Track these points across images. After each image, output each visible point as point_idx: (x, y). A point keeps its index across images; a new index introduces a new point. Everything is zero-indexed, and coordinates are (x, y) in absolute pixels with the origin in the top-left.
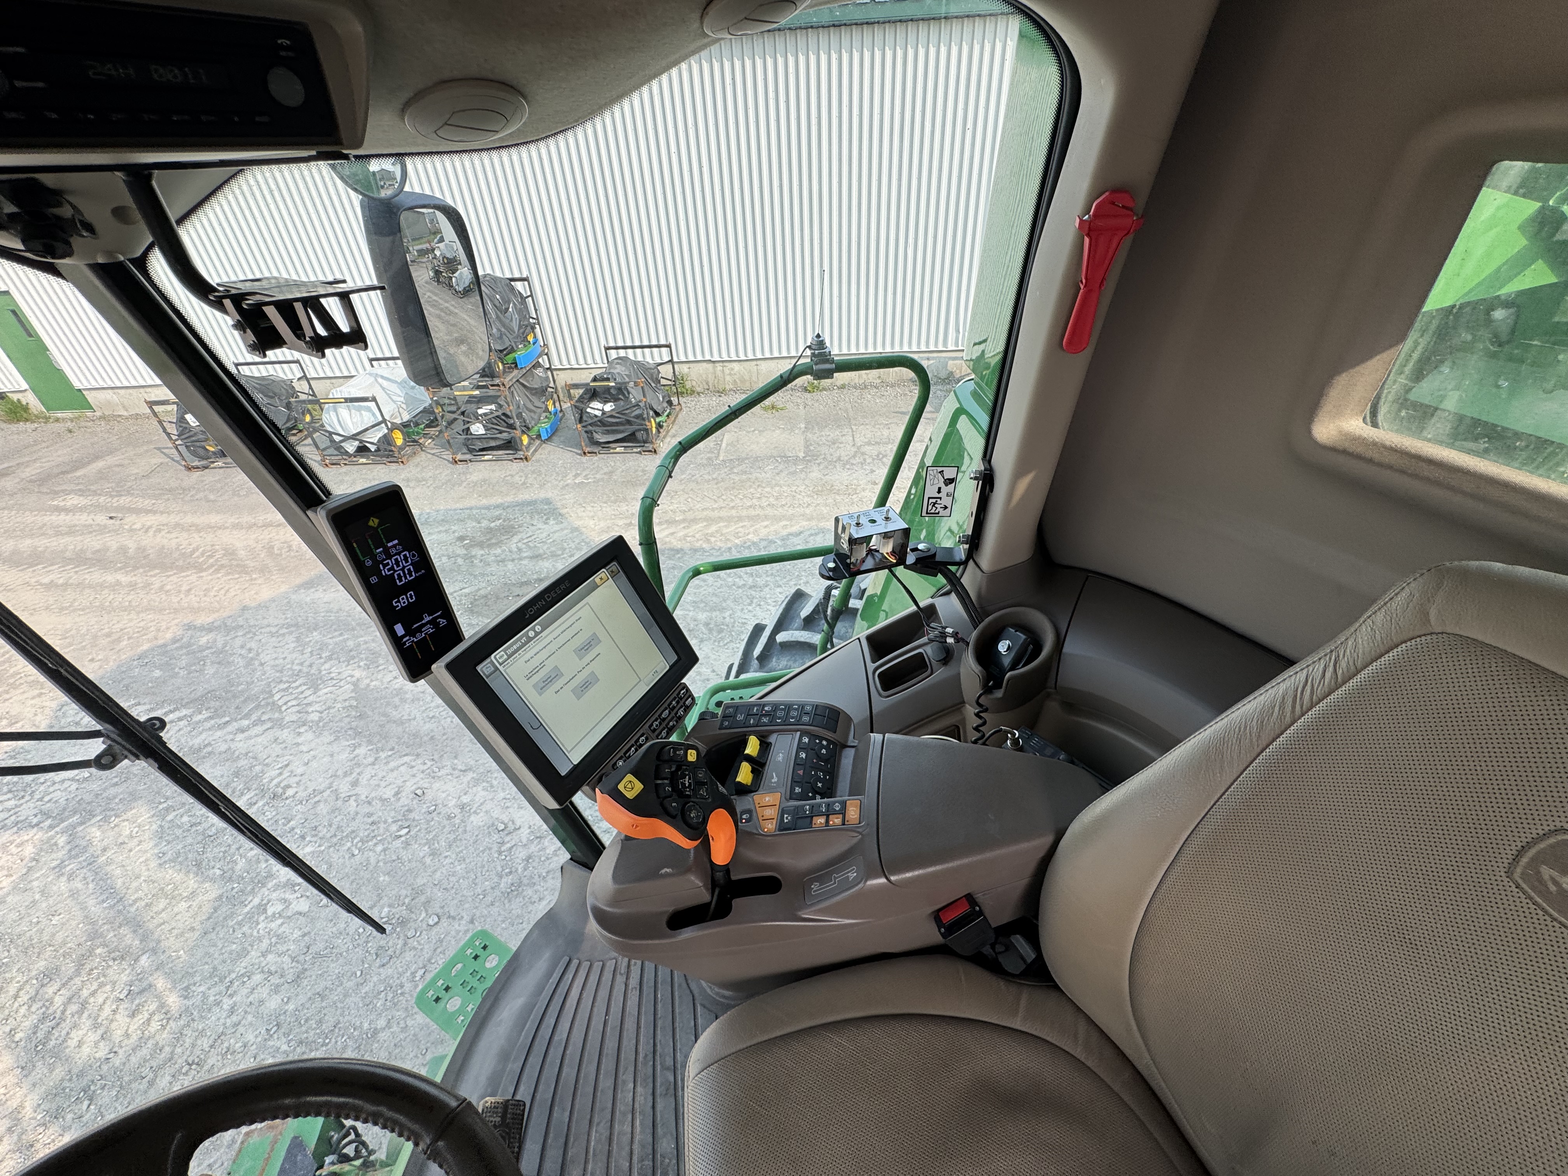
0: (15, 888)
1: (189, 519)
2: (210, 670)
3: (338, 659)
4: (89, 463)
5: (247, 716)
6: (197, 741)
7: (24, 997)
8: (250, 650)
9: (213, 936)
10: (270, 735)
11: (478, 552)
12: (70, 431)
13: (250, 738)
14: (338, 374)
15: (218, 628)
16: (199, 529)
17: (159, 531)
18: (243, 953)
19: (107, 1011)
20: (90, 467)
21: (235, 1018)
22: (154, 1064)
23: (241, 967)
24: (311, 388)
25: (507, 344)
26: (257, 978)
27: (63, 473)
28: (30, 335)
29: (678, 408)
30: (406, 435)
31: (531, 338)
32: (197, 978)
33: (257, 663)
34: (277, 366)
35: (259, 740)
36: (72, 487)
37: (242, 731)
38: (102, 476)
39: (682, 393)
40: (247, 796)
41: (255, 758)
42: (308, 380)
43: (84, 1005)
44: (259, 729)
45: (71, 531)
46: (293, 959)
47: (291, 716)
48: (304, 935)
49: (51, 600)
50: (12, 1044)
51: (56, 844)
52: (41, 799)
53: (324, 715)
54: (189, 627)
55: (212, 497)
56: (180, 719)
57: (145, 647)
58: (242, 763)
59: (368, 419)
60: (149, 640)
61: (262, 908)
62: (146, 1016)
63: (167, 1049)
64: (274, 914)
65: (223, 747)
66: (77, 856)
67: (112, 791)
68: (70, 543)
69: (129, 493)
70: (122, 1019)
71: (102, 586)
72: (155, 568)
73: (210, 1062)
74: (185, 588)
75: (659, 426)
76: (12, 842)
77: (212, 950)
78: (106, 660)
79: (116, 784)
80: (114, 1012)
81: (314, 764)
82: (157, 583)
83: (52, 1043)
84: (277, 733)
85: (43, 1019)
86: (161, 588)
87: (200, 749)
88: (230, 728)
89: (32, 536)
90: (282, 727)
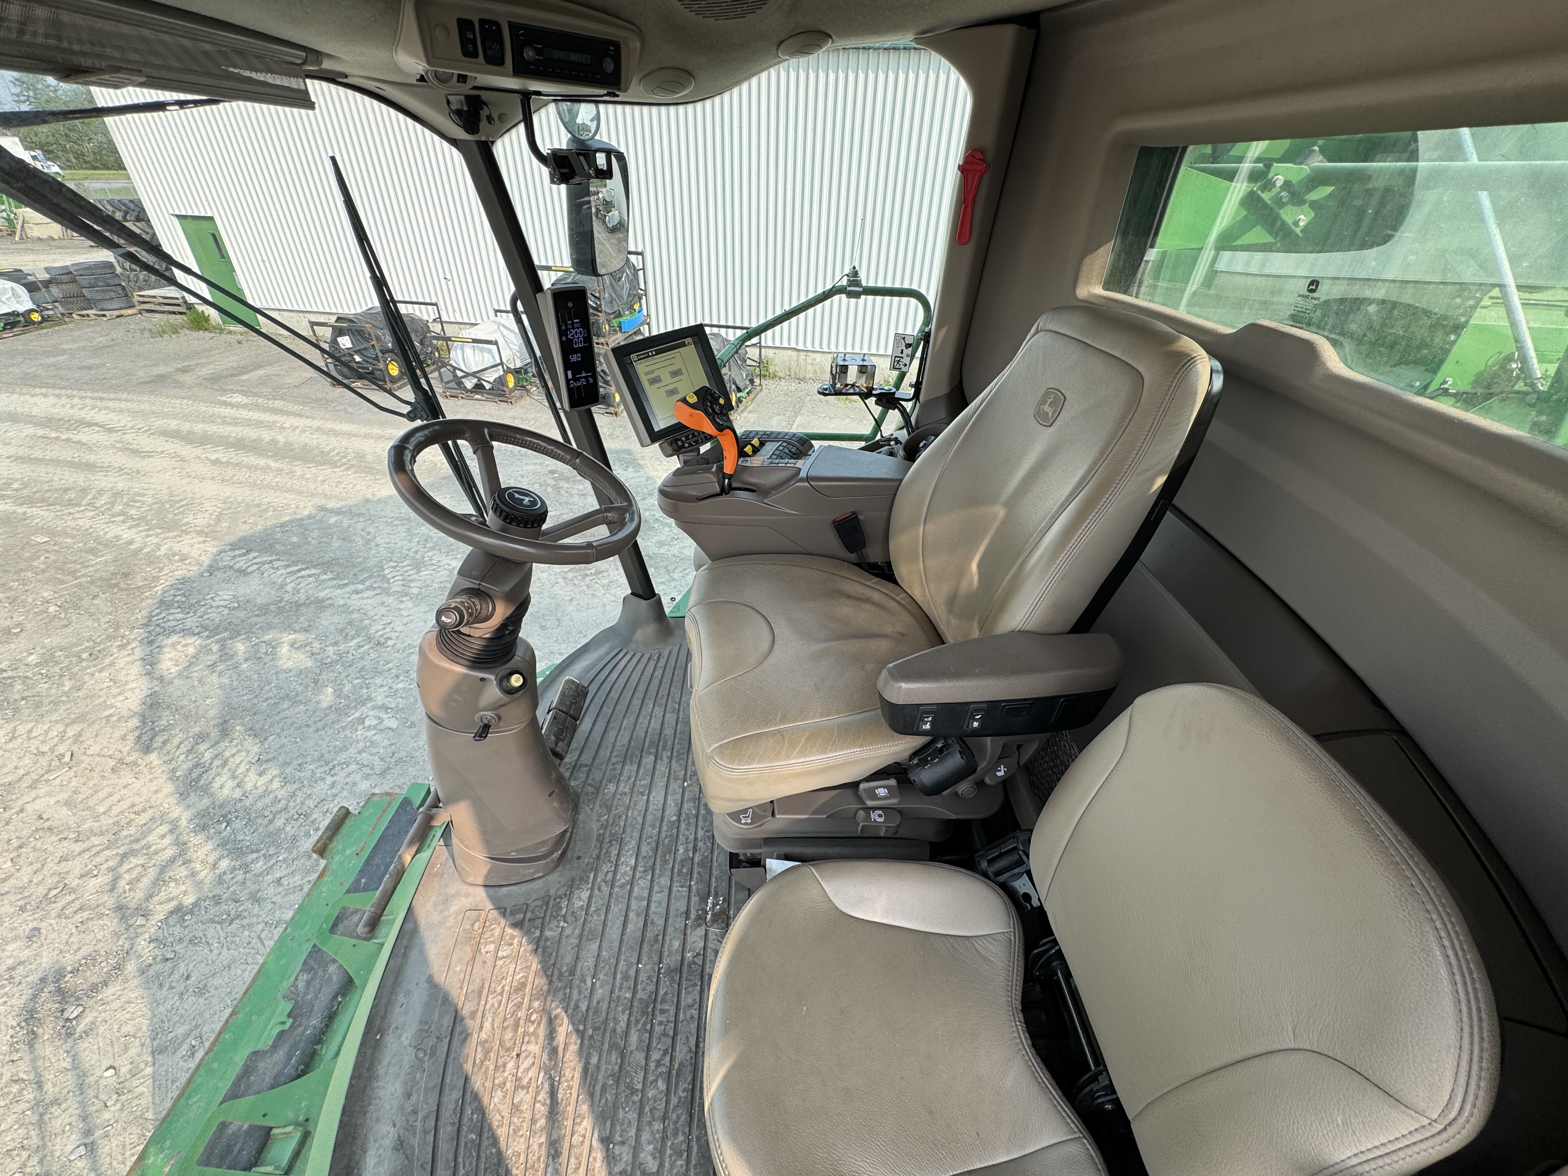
0: (180, 675)
1: (329, 425)
2: (336, 544)
3: (440, 550)
4: (252, 370)
5: (362, 582)
6: (322, 594)
7: (183, 749)
8: (369, 533)
9: (323, 733)
10: (379, 599)
11: (564, 484)
12: (240, 343)
13: (363, 598)
14: (466, 321)
15: (345, 513)
16: (336, 433)
17: (304, 431)
18: (344, 749)
19: (242, 768)
20: (253, 374)
21: (334, 791)
22: (274, 810)
23: (342, 757)
24: (443, 329)
25: (616, 308)
26: (354, 767)
27: (232, 375)
28: (223, 257)
29: (758, 388)
30: (517, 381)
31: (636, 307)
32: (309, 760)
33: (373, 544)
34: (416, 306)
35: (370, 601)
36: (238, 388)
37: (357, 592)
38: (262, 382)
39: (765, 376)
40: (357, 640)
41: (365, 614)
42: (442, 323)
43: (225, 763)
44: (370, 593)
45: (235, 422)
46: (382, 759)
47: (396, 587)
48: (392, 745)
49: (216, 473)
50: (173, 778)
51: (211, 650)
52: (201, 617)
53: (423, 590)
54: (322, 509)
55: (350, 410)
56: (309, 576)
57: (286, 518)
58: (355, 616)
59: (488, 361)
60: (289, 514)
61: (361, 720)
62: (270, 777)
63: (284, 802)
64: (370, 726)
65: (342, 602)
66: (225, 661)
67: (254, 620)
68: (233, 432)
69: (282, 399)
70: (252, 776)
71: (257, 467)
72: (299, 459)
73: (314, 816)
74: (321, 478)
75: (739, 401)
76: (179, 643)
77: (321, 742)
78: (256, 524)
79: (258, 615)
80: (248, 770)
81: (411, 626)
82: (299, 471)
83: (202, 782)
84: (384, 598)
85: (197, 765)
86: (302, 476)
87: (323, 601)
88: (348, 589)
89: (204, 422)
90: (388, 594)
